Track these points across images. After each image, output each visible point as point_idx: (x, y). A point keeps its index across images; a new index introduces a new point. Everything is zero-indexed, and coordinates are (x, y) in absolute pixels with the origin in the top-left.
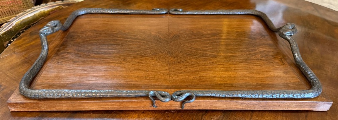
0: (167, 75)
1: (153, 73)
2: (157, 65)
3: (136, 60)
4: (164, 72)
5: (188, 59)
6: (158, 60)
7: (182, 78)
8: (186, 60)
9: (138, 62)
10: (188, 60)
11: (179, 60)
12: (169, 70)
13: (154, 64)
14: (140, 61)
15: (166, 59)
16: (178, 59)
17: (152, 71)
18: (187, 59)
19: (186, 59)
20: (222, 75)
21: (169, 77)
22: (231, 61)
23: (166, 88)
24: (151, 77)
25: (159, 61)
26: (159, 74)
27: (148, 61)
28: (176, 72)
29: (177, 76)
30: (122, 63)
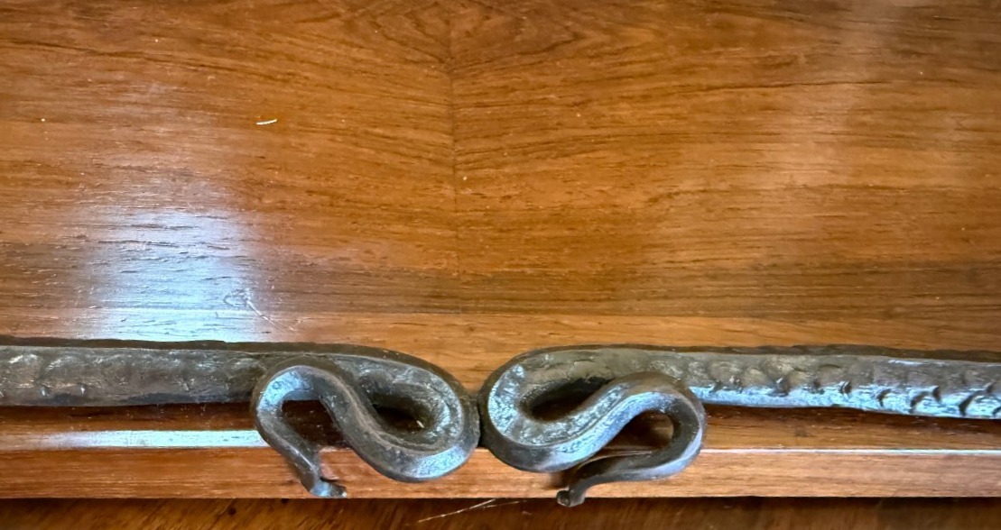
0: (436, 169)
1: (316, 144)
2: (349, 73)
3: (177, 22)
4: (411, 134)
5: (597, 28)
6: (361, 24)
7: (558, 197)
8: (577, 37)
9: (196, 41)
10: (595, 37)
11: (530, 31)
12: (451, 117)
13: (331, 61)
14: (218, 33)
15: (425, 16)
16: (517, 24)
17: (305, 128)
18: (585, 25)
19: (578, 28)
20: (877, 181)
21: (448, 191)
22: (919, 55)
23: (425, 308)
24: (301, 181)
25: (365, 37)
26: (366, 152)
27: (279, 31)
28: (511, 139)
29: (520, 176)
30: (69, 43)
